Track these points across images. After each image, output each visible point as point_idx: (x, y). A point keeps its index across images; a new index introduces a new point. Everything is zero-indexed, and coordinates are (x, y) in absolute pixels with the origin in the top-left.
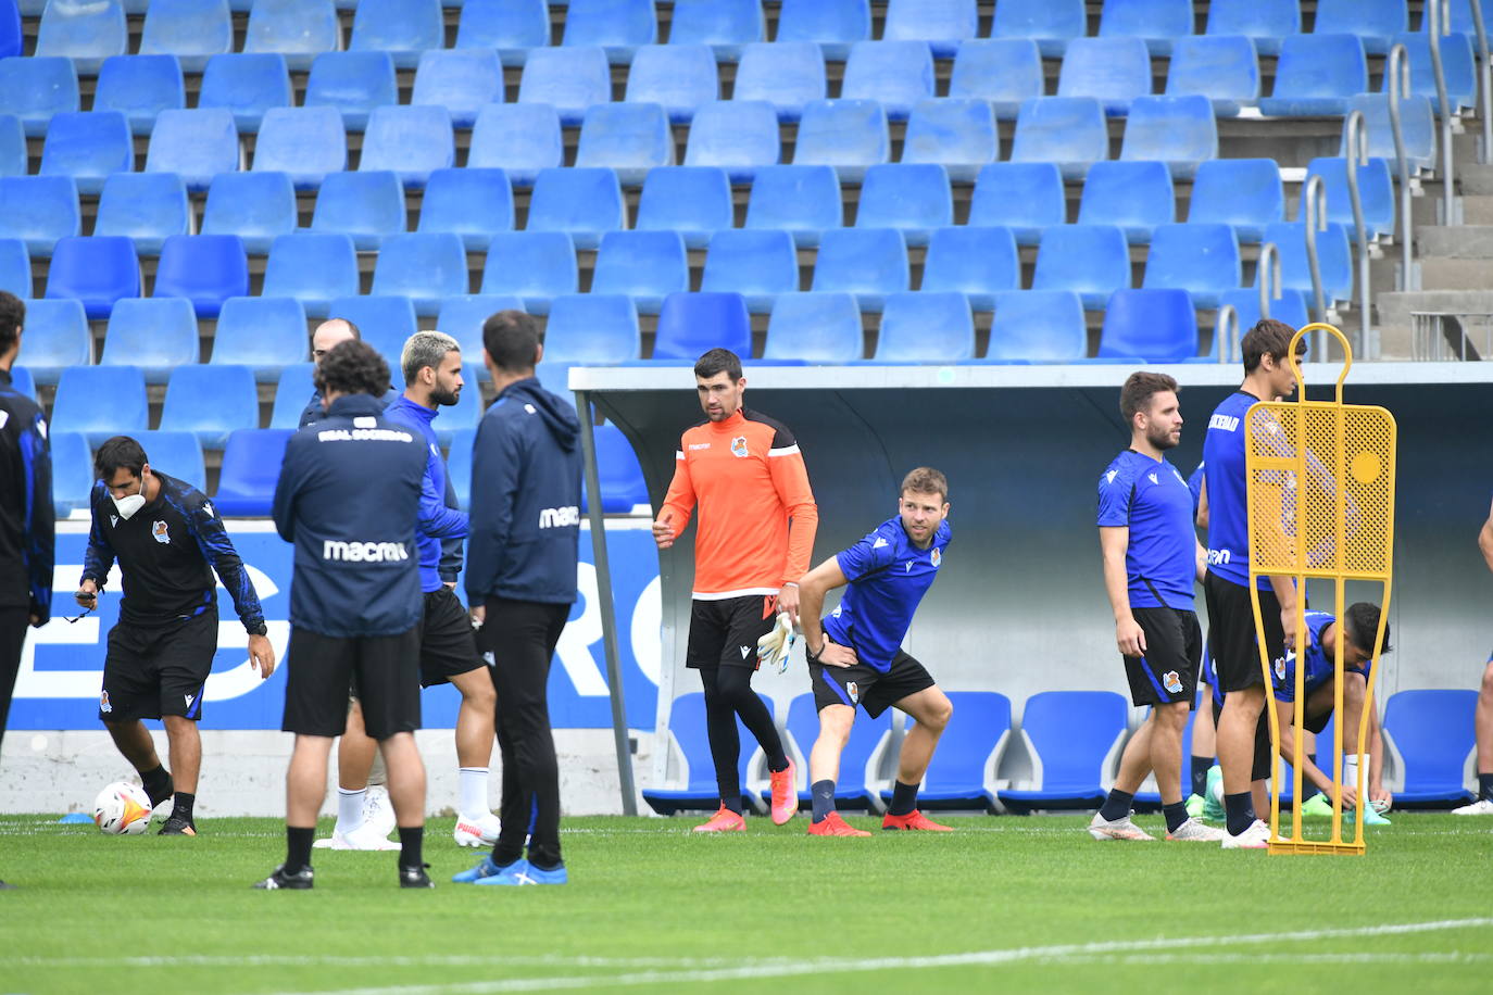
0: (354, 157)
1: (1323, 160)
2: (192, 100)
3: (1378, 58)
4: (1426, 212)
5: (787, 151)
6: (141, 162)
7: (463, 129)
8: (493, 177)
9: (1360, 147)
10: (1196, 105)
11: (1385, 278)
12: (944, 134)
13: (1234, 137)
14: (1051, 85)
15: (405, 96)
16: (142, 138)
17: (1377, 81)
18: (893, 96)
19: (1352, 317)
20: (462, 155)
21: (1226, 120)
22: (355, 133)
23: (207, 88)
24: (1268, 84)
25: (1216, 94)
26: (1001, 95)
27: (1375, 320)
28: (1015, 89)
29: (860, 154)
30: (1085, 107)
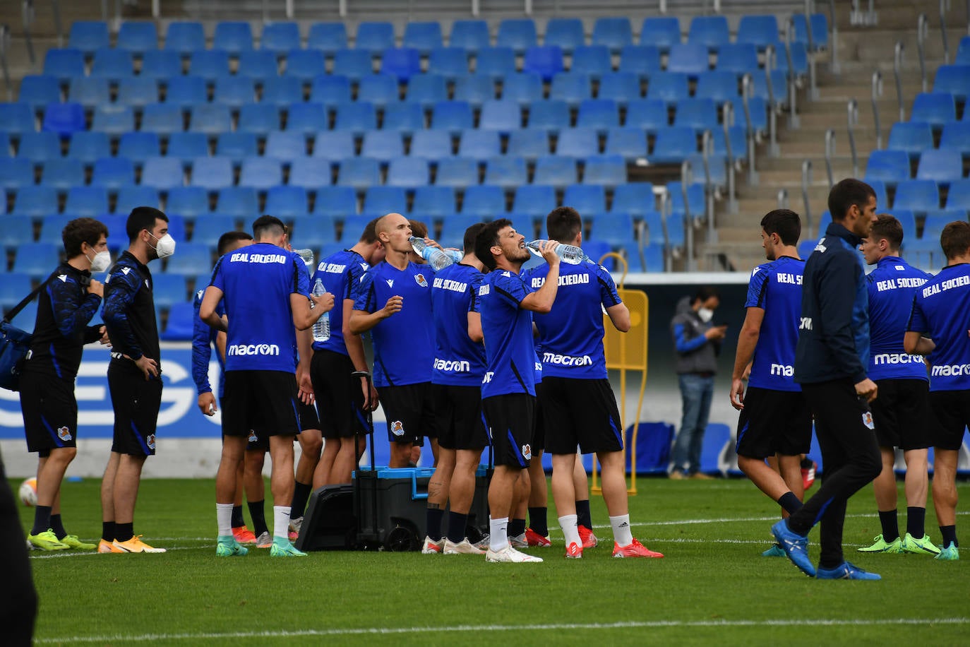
0: (237, 180)
1: (673, 184)
2: (164, 153)
3: (700, 137)
4: (719, 207)
5: (433, 179)
6: (138, 180)
7: (287, 168)
8: (299, 190)
9: (691, 177)
10: (616, 159)
11: (700, 236)
12: (503, 172)
13: (634, 174)
14: (553, 149)
15: (261, 152)
16: (139, 169)
17: (700, 148)
18: (481, 154)
19: (684, 253)
20: (286, 180)
21: (631, 165)
22: (237, 169)
23: (171, 147)
24: (651, 149)
25: (627, 153)
26: (529, 153)
27: (695, 255)
28: (536, 151)
29: (465, 180)
30: (567, 160)
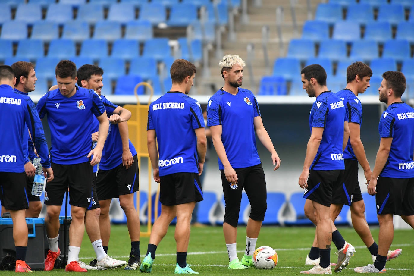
1: (182, 40)
3: (199, 10)
4: (211, 54)
5: (29, 35)
9: (193, 35)
10: (146, 23)
12: (74, 31)
13: (158, 33)
14: (106, 16)
17: (199, 17)
18: (60, 19)
21: (155, 27)
24: (168, 17)
25: (153, 20)
26: (91, 19)
28: (96, 18)
29: (50, 36)
30: (114, 24)
